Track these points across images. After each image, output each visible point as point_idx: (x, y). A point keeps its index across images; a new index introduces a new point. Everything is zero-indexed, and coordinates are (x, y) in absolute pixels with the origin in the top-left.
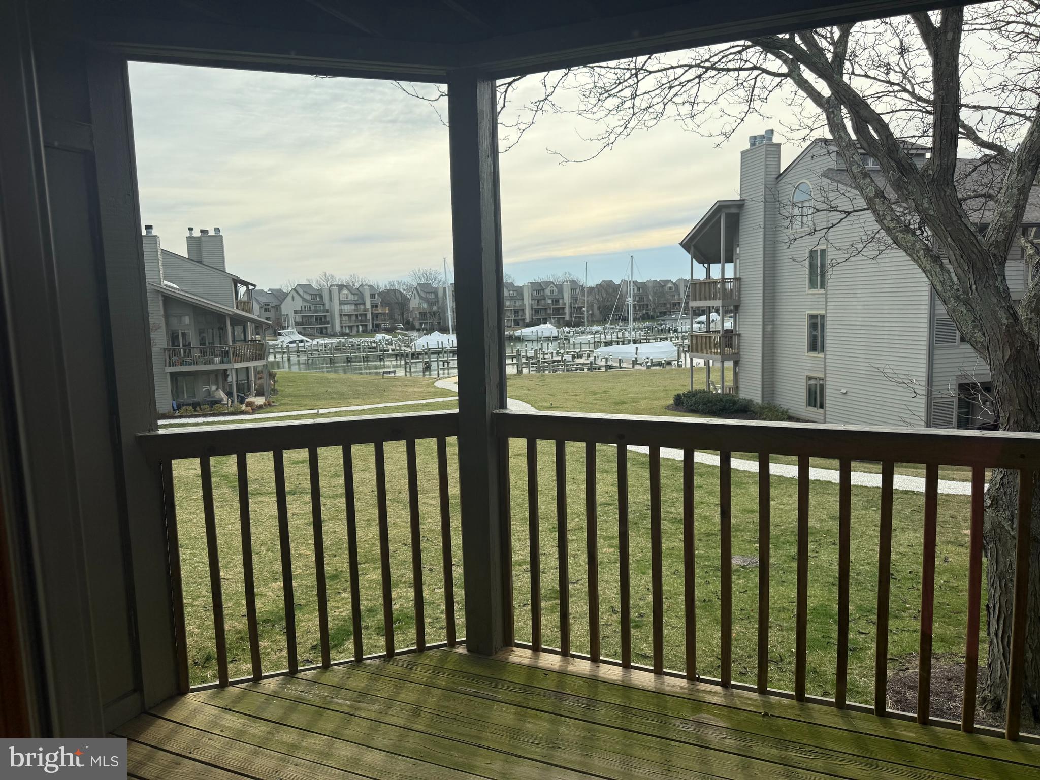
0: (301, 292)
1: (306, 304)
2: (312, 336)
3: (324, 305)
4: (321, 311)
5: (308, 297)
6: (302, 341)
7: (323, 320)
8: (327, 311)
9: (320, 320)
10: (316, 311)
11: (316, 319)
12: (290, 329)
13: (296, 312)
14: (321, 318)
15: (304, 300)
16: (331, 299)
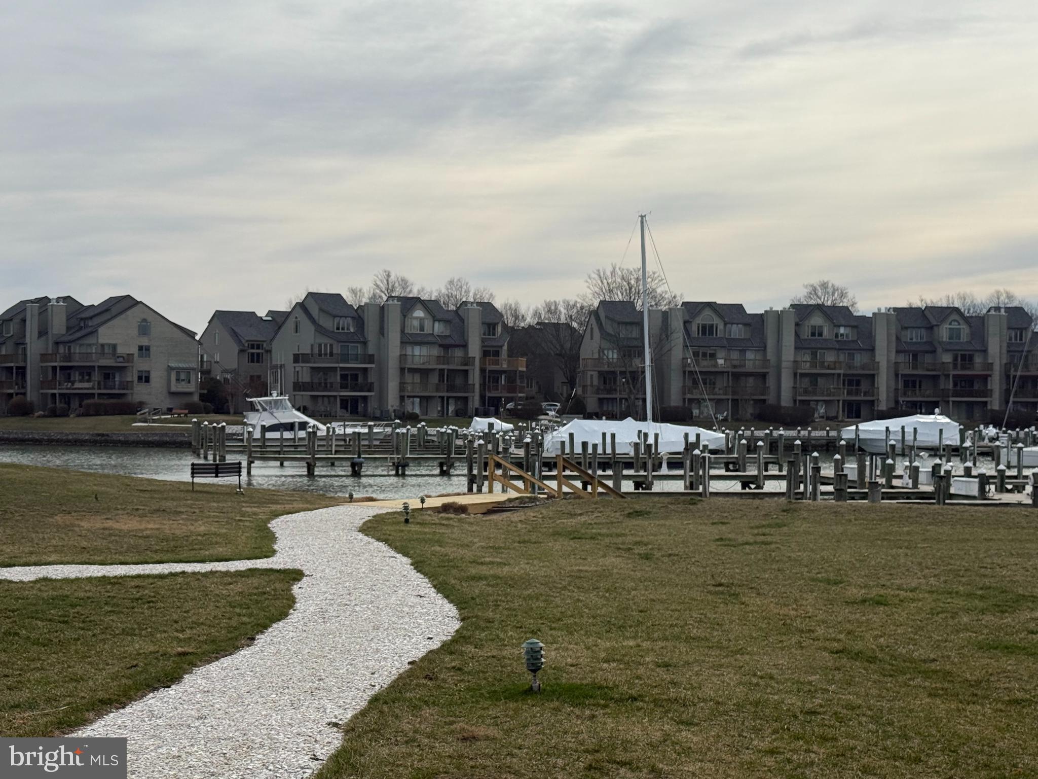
0: (315, 312)
1: (324, 340)
2: (325, 417)
3: (365, 343)
4: (356, 359)
5: (328, 323)
6: (303, 426)
7: (360, 380)
8: (370, 359)
9: (351, 379)
10: (345, 358)
11: (344, 377)
12: (275, 396)
13: (297, 358)
14: (356, 376)
15: (320, 329)
16: (382, 331)
